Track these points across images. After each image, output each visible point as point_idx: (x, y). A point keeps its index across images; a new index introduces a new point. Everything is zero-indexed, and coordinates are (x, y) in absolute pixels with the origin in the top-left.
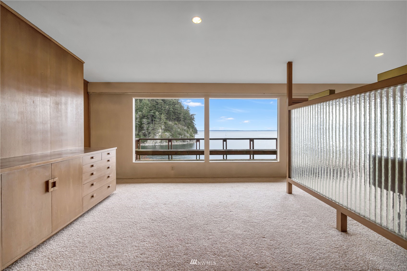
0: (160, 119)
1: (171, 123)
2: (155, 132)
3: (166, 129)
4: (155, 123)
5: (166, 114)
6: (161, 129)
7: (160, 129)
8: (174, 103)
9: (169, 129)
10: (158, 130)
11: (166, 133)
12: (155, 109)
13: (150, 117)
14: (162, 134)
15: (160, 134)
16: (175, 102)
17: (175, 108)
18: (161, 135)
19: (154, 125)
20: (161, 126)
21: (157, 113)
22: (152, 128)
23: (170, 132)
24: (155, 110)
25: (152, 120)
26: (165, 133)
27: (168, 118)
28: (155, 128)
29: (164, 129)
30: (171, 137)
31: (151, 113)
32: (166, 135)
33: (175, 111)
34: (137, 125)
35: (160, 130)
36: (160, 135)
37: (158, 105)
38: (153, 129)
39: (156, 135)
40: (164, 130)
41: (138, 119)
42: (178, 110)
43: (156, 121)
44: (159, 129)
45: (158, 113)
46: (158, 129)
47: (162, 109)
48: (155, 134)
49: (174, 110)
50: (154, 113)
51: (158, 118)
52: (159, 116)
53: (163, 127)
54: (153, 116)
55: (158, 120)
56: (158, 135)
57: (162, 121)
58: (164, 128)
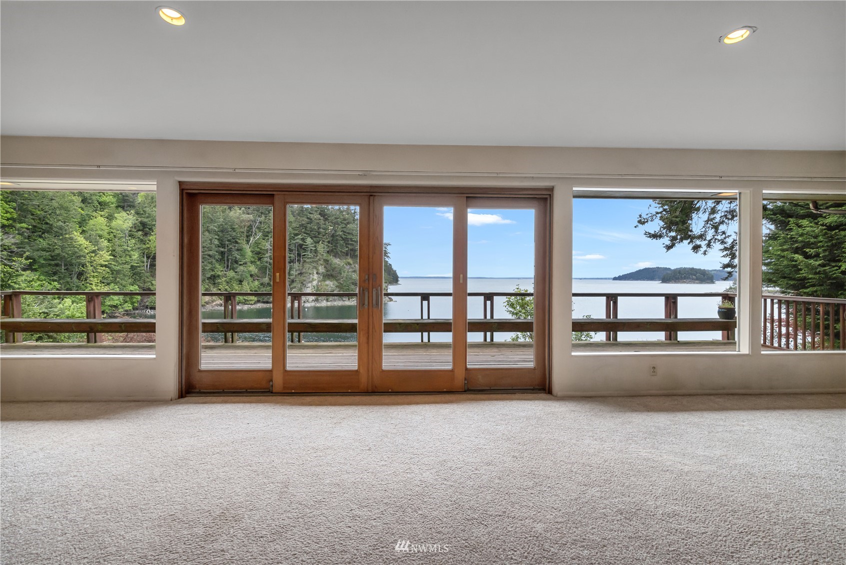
0: (316, 251)
1: (338, 261)
2: (304, 278)
3: (329, 273)
4: (305, 261)
5: (329, 242)
6: (317, 273)
7: (315, 273)
8: (345, 220)
9: (334, 273)
10: (311, 276)
11: (328, 282)
12: (305, 233)
13: (294, 248)
14: (320, 283)
15: (315, 283)
16: (347, 219)
17: (348, 231)
18: (317, 286)
19: (303, 266)
20: (316, 268)
21: (309, 241)
22: (298, 272)
23: (337, 280)
24: (305, 235)
25: (299, 255)
26: (325, 281)
27: (332, 251)
28: (304, 271)
29: (323, 273)
30: (338, 289)
31: (298, 241)
32: (327, 285)
33: (346, 236)
34: (268, 265)
35: (316, 276)
36: (314, 287)
37: (312, 224)
38: (301, 274)
39: (306, 286)
40: (323, 276)
41: (269, 252)
42: (353, 235)
43: (306, 256)
44: (313, 273)
45: (312, 241)
46: (310, 274)
47: (319, 233)
48: (303, 284)
49: (344, 235)
50: (303, 240)
51: (311, 250)
52: (313, 247)
53: (321, 269)
54: (301, 246)
55: (311, 255)
56: (310, 285)
57: (318, 257)
58: (323, 271)
